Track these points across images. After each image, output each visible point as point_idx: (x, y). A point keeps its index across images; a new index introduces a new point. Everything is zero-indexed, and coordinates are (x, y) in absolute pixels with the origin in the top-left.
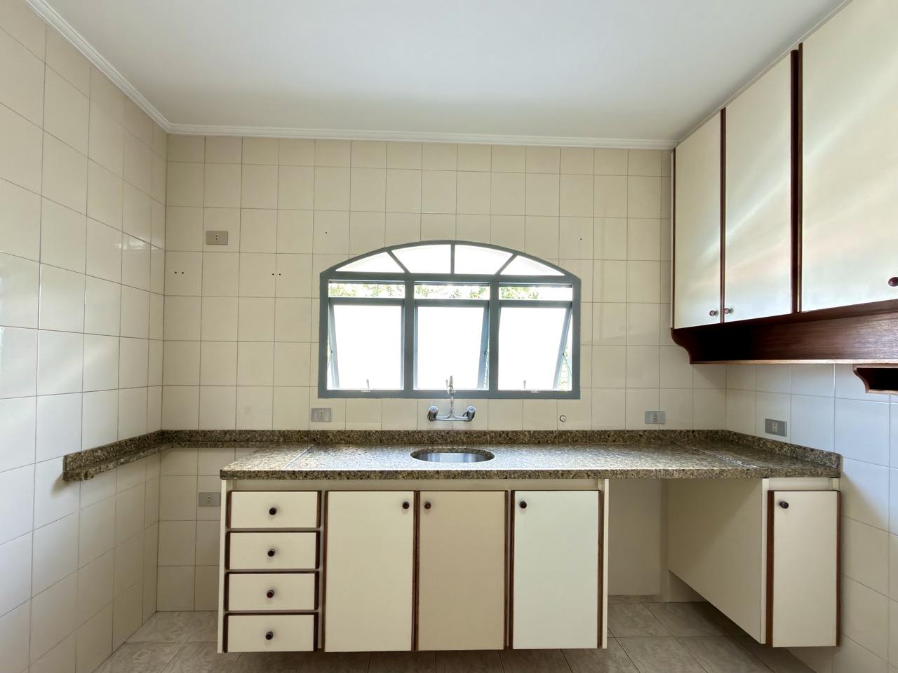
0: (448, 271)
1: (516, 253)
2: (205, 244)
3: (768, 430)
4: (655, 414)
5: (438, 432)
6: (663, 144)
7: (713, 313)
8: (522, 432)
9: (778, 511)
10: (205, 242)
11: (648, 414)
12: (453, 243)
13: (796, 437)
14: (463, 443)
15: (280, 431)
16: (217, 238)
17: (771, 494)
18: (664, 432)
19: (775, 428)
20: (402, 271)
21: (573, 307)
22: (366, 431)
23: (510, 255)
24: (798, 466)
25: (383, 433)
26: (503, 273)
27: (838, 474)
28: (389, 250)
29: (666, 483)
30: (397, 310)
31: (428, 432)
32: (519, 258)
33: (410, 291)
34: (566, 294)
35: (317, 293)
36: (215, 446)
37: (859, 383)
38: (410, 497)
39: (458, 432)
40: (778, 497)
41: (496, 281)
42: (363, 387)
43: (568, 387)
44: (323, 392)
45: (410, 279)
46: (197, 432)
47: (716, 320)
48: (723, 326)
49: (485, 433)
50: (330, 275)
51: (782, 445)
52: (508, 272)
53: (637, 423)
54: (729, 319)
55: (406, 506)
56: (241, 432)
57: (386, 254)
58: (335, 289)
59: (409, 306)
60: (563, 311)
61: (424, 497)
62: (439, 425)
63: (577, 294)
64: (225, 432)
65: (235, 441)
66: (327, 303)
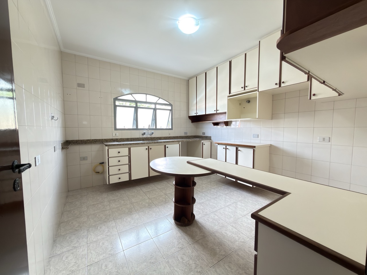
0: (145, 101)
1: (160, 98)
2: (77, 87)
3: (203, 134)
4: (186, 133)
5: (144, 138)
6: (187, 79)
7: (195, 113)
8: (162, 137)
9: (203, 145)
10: (77, 86)
11: (185, 133)
12: (146, 94)
13: (206, 135)
14: (150, 140)
15: (104, 139)
16: (81, 85)
17: (203, 143)
18: (187, 136)
19: (204, 133)
20: (135, 100)
21: (171, 110)
22: (127, 138)
23: (159, 98)
24: (206, 139)
25: (132, 138)
26: (157, 102)
27: (211, 139)
28: (131, 94)
29: (188, 142)
30: (133, 109)
31: (142, 138)
32: (160, 99)
33: (136, 105)
34: (170, 108)
35: (113, 104)
36: (86, 144)
37: (213, 125)
38: (147, 147)
39: (149, 138)
40: (204, 143)
41: (156, 104)
42: (123, 128)
43: (170, 128)
44: (116, 129)
45: (136, 102)
46: (79, 140)
47: (195, 115)
48: (197, 116)
49: (155, 138)
50: (116, 99)
51: (204, 136)
52: (158, 102)
53: (183, 135)
54: (197, 115)
55: (147, 149)
56: (93, 140)
57: (130, 95)
58: (117, 103)
59: (136, 108)
60: (169, 111)
61: (150, 147)
62: (145, 136)
63: (172, 108)
64: (88, 140)
65: (91, 142)
66: (115, 106)
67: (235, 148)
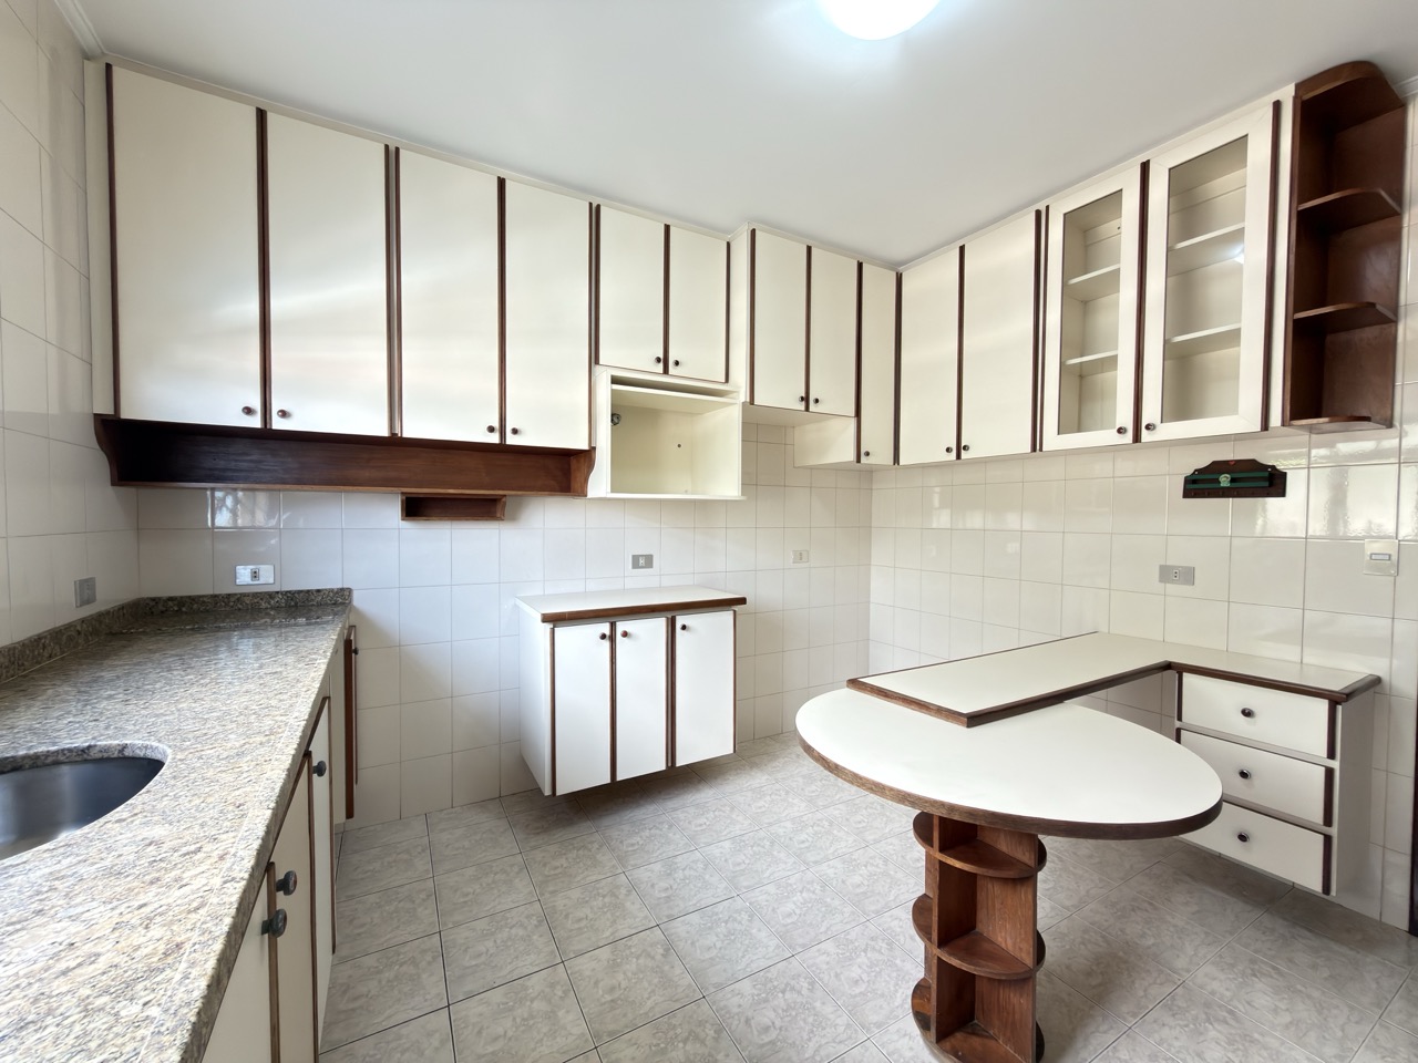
7: (248, 411)
18: (100, 616)
47: (253, 422)
67: (660, 623)
